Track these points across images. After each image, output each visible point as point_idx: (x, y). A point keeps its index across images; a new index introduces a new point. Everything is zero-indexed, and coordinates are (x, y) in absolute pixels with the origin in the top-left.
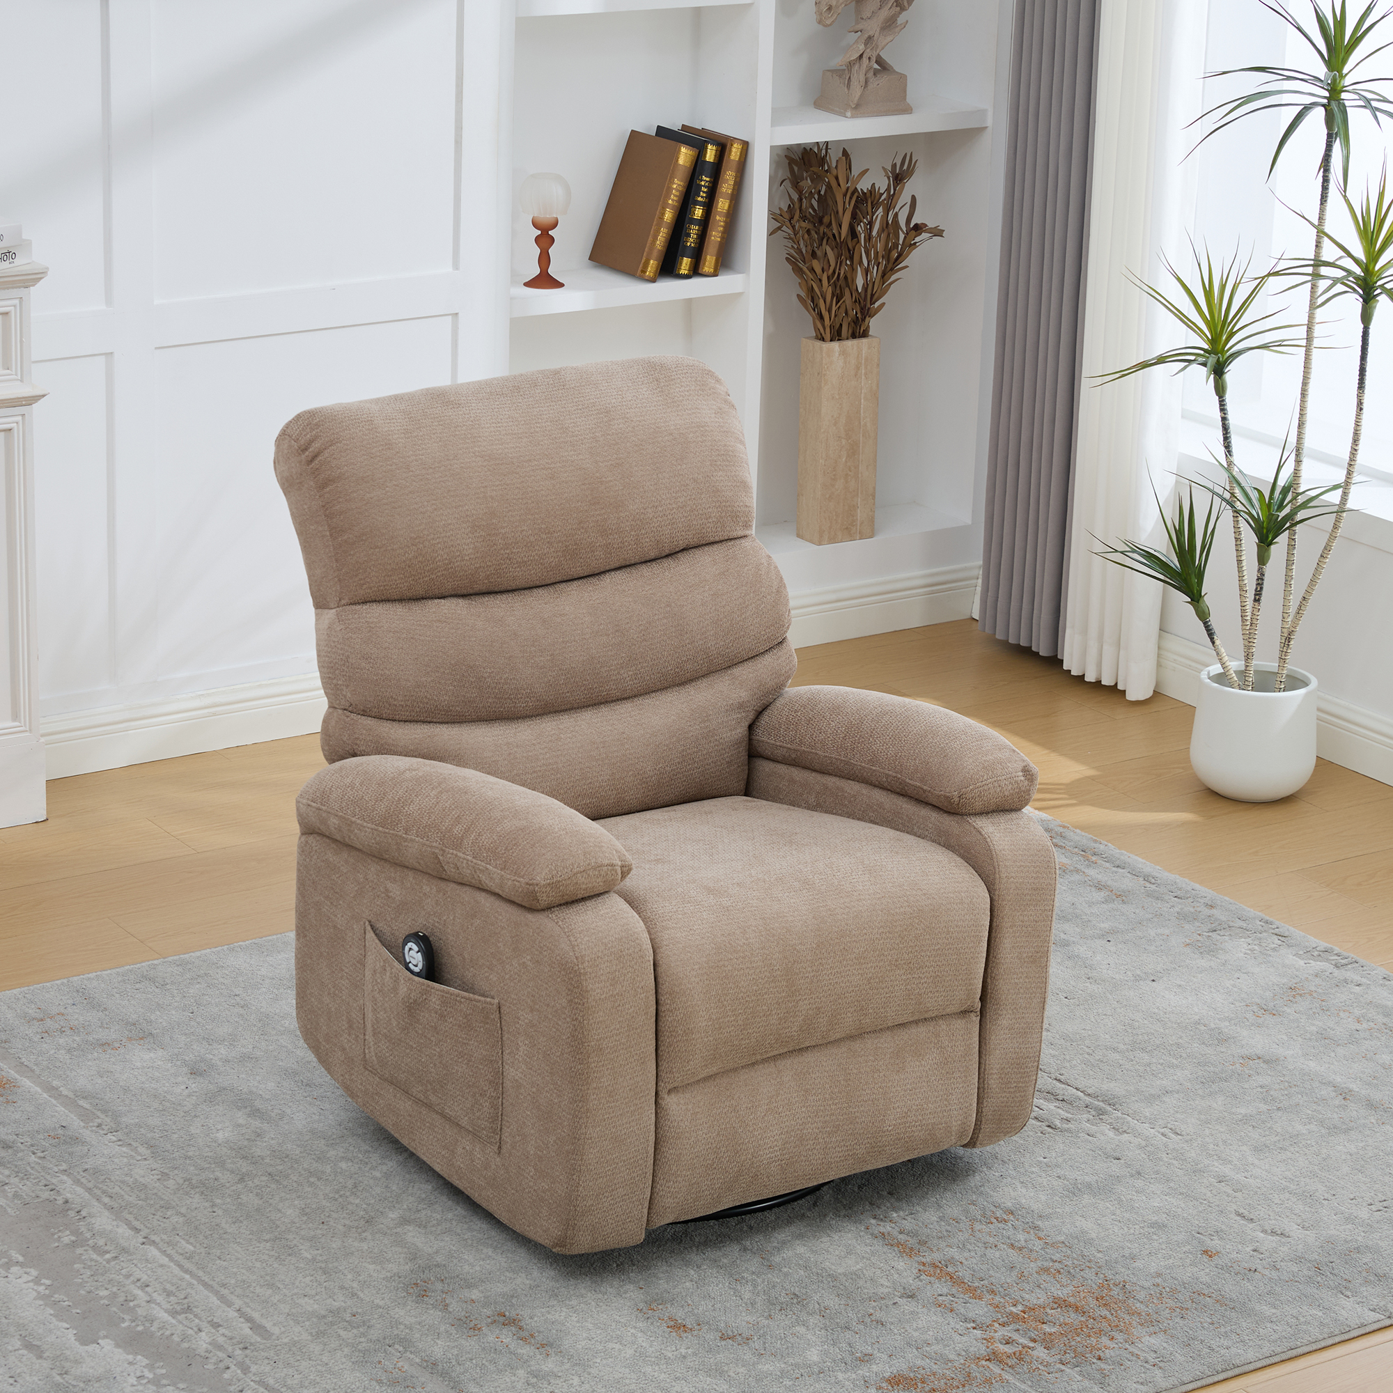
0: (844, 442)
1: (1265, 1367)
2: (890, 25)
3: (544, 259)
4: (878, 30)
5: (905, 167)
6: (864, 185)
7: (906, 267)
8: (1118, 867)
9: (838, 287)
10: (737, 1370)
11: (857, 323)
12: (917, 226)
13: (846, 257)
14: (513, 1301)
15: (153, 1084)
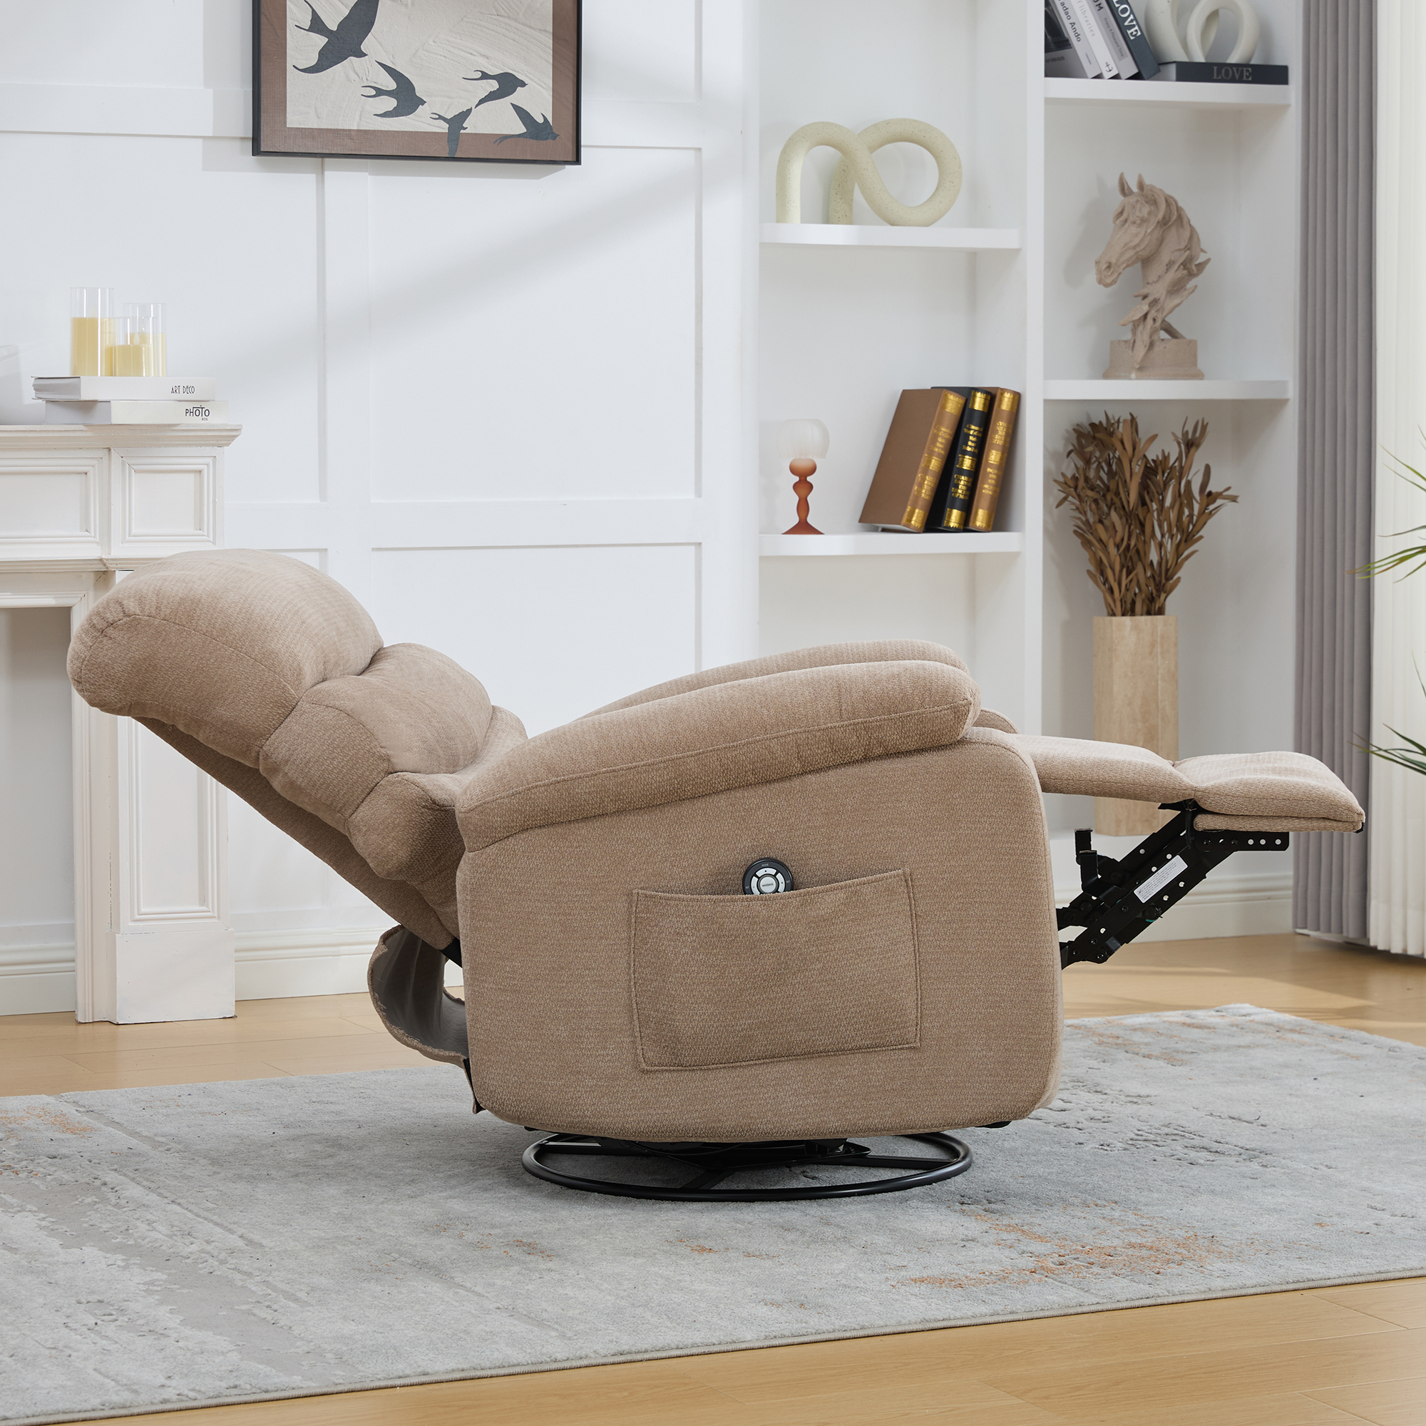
0: (1140, 725)
2: (1177, 288)
3: (803, 507)
4: (1164, 293)
5: (1198, 435)
6: (1151, 455)
7: (1201, 537)
8: (1365, 1043)
9: (1128, 558)
10: (751, 1270)
11: (1151, 599)
12: (1210, 493)
13: (1136, 528)
14: (534, 1236)
15: (241, 1131)
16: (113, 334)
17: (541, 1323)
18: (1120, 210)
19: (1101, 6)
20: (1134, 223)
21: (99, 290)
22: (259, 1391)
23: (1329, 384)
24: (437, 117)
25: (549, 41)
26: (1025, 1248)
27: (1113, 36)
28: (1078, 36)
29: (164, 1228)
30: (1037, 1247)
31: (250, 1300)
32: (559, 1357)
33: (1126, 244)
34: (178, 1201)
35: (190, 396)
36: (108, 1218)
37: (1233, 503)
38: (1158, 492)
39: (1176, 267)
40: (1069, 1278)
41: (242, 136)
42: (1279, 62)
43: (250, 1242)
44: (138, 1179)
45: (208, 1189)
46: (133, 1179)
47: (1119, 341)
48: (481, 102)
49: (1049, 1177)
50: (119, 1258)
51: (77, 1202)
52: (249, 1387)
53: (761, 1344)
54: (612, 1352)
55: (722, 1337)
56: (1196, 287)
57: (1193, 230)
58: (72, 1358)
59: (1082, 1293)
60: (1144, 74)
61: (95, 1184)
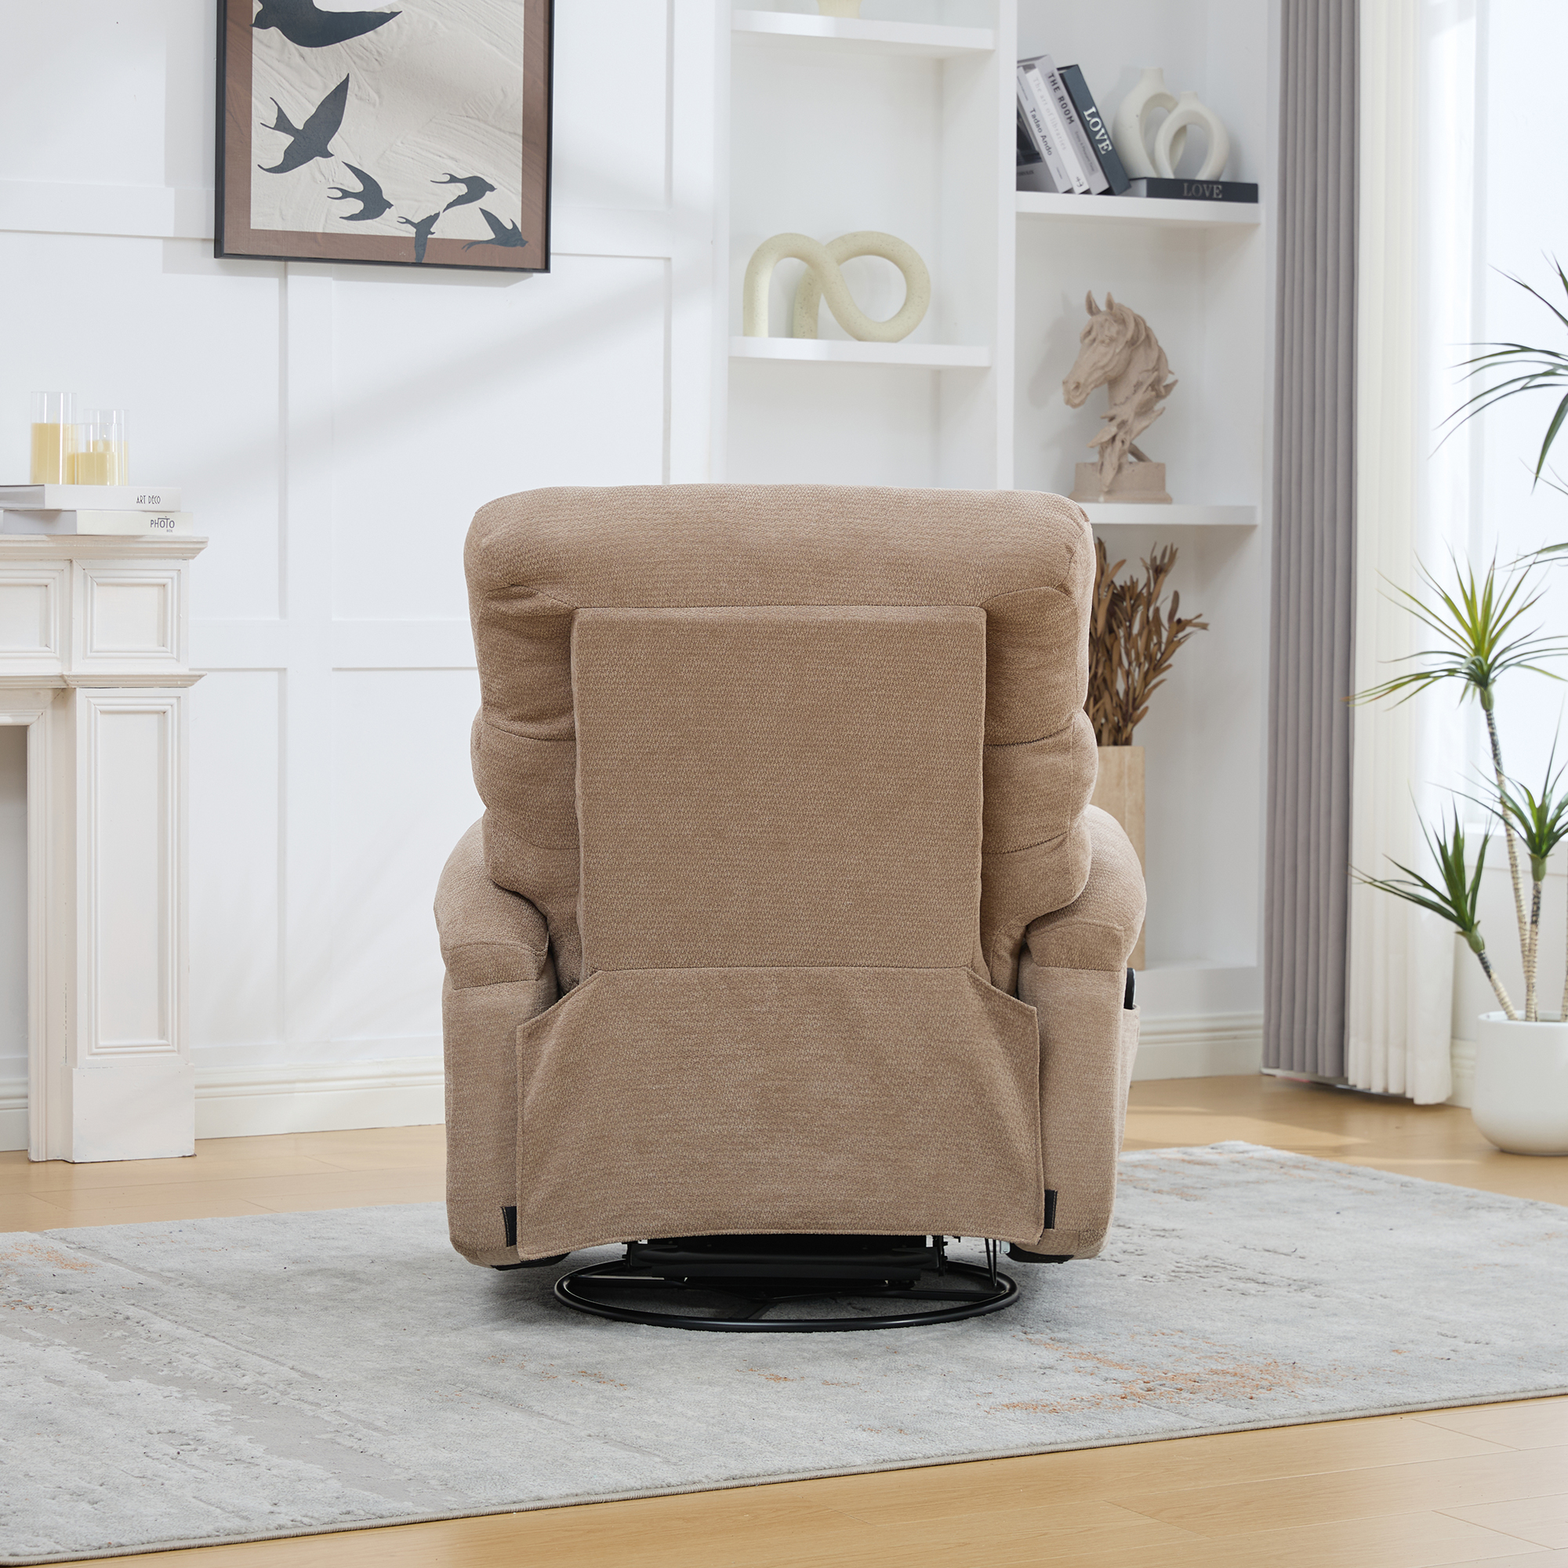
1: (1442, 1408)
2: (1145, 410)
4: (1132, 414)
5: (1166, 560)
6: (1120, 579)
7: (1170, 666)
8: (1375, 1179)
9: (1095, 687)
10: (836, 1398)
11: (1118, 730)
12: (1179, 621)
13: (1103, 655)
14: (598, 1366)
15: (249, 1267)
16: (76, 440)
17: (639, 1449)
18: (1088, 329)
19: (1073, 119)
20: (1103, 342)
21: (62, 394)
22: (373, 1517)
23: (1305, 508)
24: (405, 221)
25: (519, 145)
26: (1107, 1375)
27: (1084, 150)
28: (1049, 149)
29: (209, 1361)
30: (1123, 1375)
31: (328, 1429)
32: (673, 1482)
33: (1095, 364)
34: (213, 1334)
35: (155, 507)
36: (146, 1351)
37: (1204, 631)
38: (1125, 619)
39: (1144, 388)
40: (1163, 1403)
41: (204, 237)
42: (1248, 179)
43: (304, 1374)
44: (161, 1313)
45: (239, 1322)
46: (156, 1313)
47: (1085, 464)
48: (450, 206)
49: (1104, 1307)
50: (173, 1389)
51: (106, 1336)
52: (362, 1513)
53: (872, 1469)
54: (724, 1477)
55: (831, 1462)
56: (1164, 409)
57: (1160, 350)
58: (166, 1486)
59: (1183, 1418)
60: (1115, 189)
61: (117, 1318)
